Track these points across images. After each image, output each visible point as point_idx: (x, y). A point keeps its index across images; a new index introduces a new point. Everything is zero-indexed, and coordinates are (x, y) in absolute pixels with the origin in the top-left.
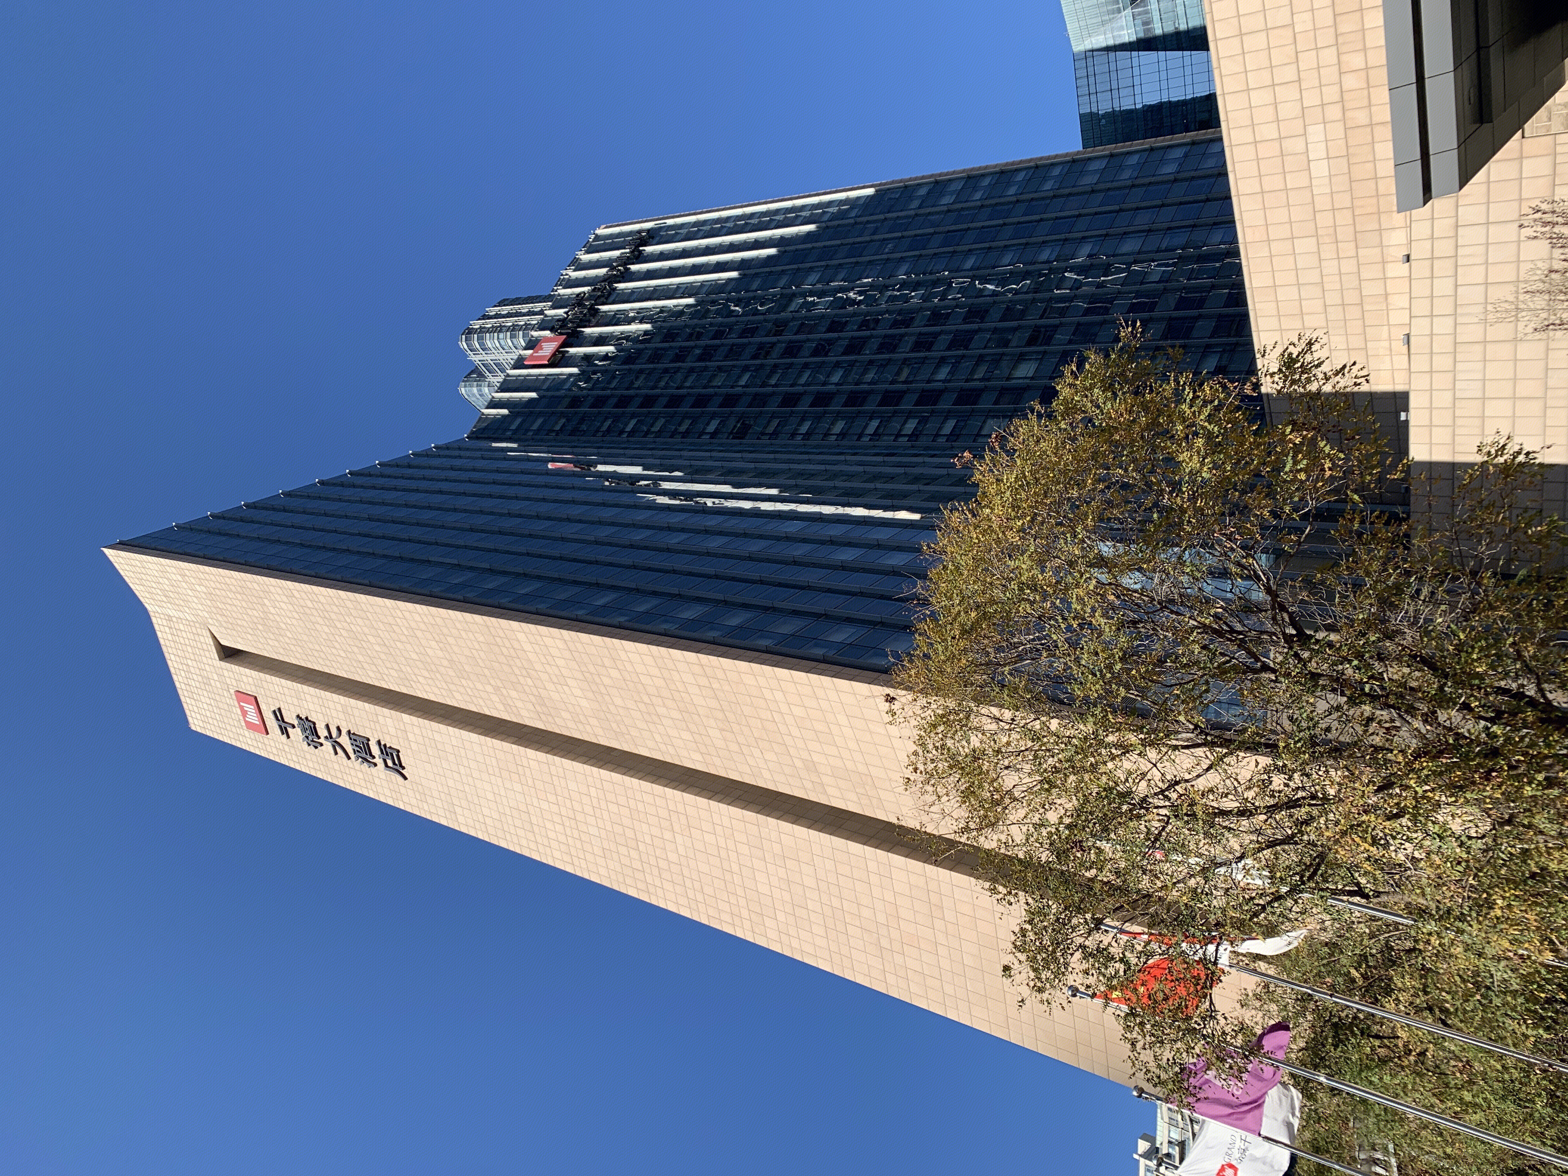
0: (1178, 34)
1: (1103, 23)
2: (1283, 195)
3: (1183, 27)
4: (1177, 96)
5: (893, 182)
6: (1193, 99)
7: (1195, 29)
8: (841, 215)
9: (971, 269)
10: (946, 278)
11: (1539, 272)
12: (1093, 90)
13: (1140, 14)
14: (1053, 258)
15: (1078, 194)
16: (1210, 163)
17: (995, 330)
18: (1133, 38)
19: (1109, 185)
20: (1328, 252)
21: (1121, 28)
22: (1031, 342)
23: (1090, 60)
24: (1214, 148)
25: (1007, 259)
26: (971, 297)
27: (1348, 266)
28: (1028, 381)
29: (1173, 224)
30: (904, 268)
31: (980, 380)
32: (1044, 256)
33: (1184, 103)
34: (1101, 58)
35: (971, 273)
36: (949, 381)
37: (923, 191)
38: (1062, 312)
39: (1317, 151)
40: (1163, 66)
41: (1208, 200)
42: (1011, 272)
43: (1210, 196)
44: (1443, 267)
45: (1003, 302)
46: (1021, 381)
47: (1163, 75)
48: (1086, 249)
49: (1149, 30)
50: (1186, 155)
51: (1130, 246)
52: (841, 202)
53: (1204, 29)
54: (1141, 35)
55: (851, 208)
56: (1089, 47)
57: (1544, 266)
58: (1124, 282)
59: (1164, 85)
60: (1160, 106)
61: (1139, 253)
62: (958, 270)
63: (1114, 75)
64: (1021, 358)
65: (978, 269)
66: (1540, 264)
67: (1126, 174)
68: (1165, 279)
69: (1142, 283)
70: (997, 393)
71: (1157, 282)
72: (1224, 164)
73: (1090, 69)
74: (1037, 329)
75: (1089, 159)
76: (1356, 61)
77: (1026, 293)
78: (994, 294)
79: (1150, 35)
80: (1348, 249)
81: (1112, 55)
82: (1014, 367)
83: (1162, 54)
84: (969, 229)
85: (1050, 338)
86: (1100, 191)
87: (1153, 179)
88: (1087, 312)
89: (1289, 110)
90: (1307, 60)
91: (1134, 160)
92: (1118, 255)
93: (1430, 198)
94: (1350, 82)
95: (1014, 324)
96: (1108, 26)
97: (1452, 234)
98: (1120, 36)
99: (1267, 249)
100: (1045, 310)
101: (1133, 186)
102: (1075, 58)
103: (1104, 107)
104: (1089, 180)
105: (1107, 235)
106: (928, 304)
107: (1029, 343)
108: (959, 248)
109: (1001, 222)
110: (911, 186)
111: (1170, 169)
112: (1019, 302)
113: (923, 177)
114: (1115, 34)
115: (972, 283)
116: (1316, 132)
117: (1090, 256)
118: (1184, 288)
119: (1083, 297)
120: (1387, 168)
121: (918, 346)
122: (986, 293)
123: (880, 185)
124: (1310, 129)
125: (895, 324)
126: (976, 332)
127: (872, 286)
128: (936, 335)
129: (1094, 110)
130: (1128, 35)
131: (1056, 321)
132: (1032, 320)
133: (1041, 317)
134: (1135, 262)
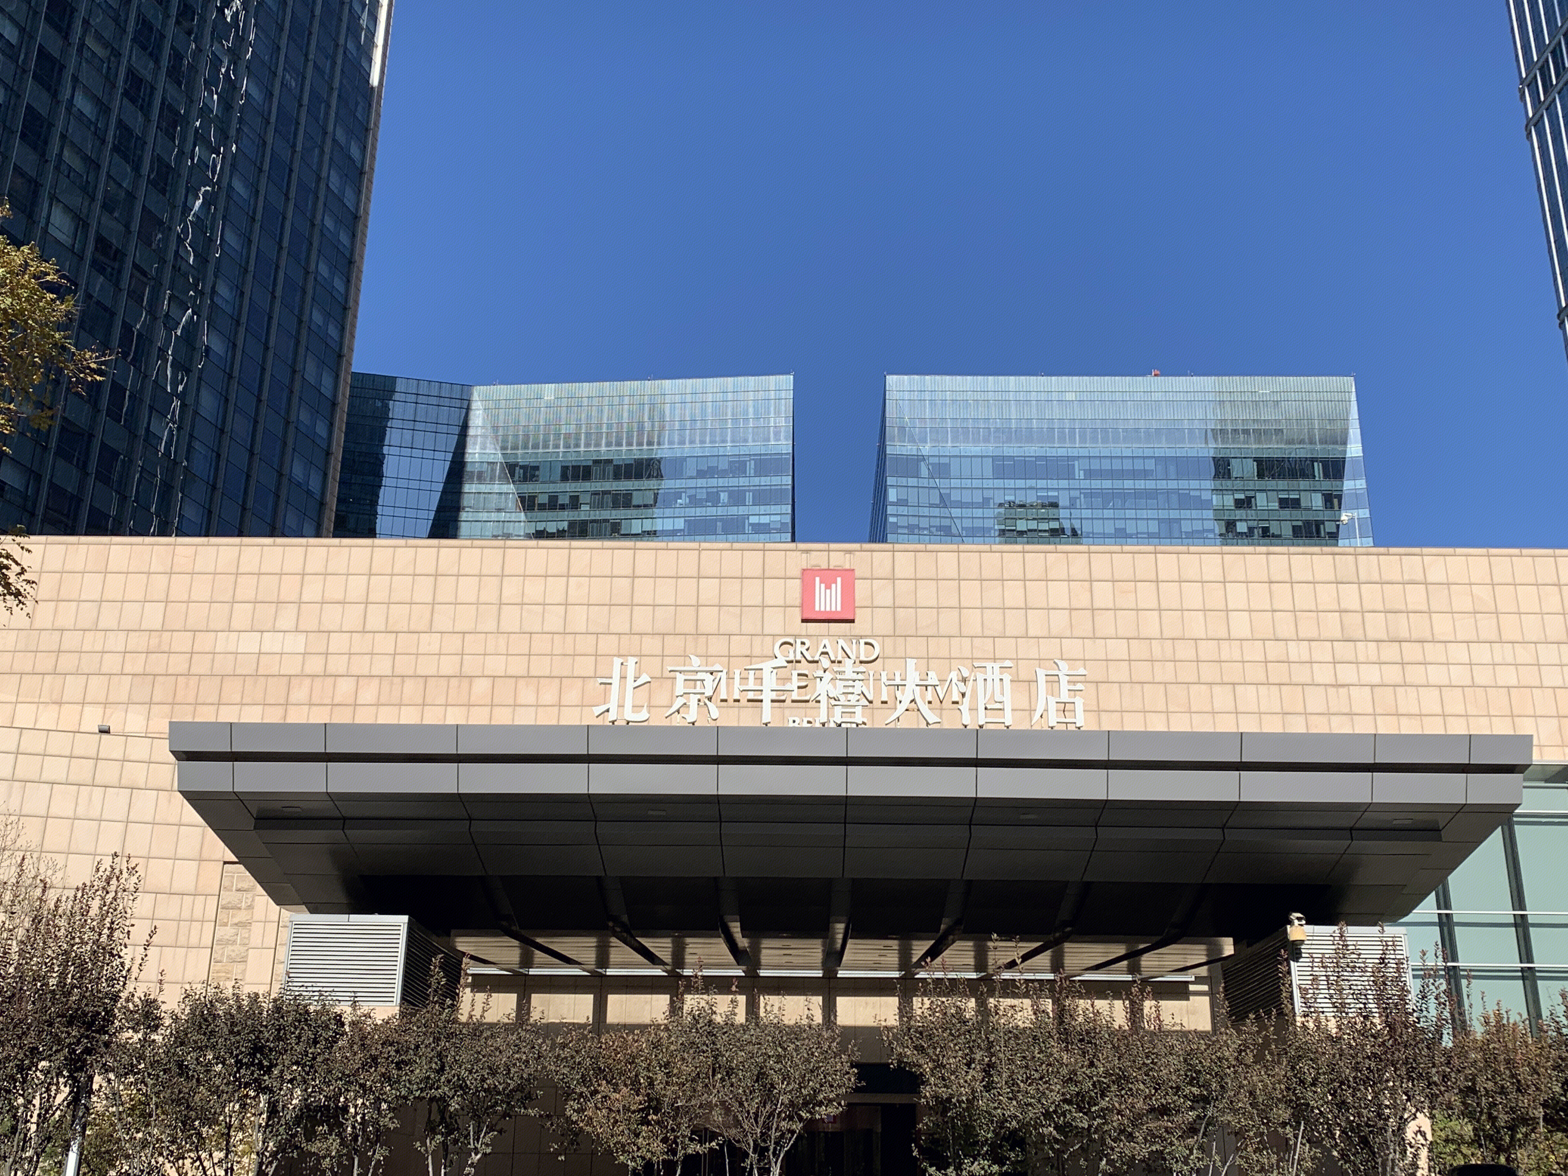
0: (457, 508)
1: (495, 428)
2: (228, 597)
3: (463, 516)
4: (385, 496)
5: (378, 115)
6: (376, 514)
7: (457, 528)
8: (354, 29)
9: (230, 185)
10: (228, 148)
11: (50, 872)
12: (421, 399)
13: (493, 470)
14: (218, 301)
15: (296, 353)
16: (291, 520)
17: (131, 196)
18: (468, 458)
19: (297, 394)
20: (137, 641)
21: (484, 447)
22: (102, 243)
23: (458, 403)
24: (308, 527)
25: (230, 237)
26: (190, 175)
27: (111, 663)
28: (42, 223)
29: (222, 464)
30: (255, 93)
31: (60, 155)
32: (223, 290)
33: (374, 503)
34: (456, 417)
35: (225, 184)
36: (69, 110)
37: (355, 152)
38: (136, 296)
39: (272, 642)
40: (425, 486)
41: (244, 509)
42: (211, 240)
43: (249, 514)
44: (82, 770)
45: (171, 218)
46: (44, 214)
47: (413, 484)
48: (218, 346)
49: (472, 478)
50: (309, 492)
51: (208, 402)
52: (371, 34)
53: (455, 536)
54: (469, 468)
55: (359, 46)
56: (474, 406)
57: (56, 880)
58: (159, 386)
59: (402, 483)
60: (378, 474)
61: (196, 413)
62: (233, 166)
63: (432, 427)
64: (81, 222)
65: (229, 196)
66: (60, 875)
67: (304, 416)
68: (151, 439)
69: (151, 408)
70: (33, 174)
71: (148, 429)
72: (284, 535)
73: (447, 402)
74: (119, 255)
75: (337, 376)
76: (368, 694)
77: (177, 252)
78: (187, 209)
79: (466, 477)
80: (135, 664)
81: (457, 430)
82: (67, 209)
83: (440, 487)
84: (287, 199)
85: (102, 270)
86: (292, 381)
87: (289, 449)
88: (127, 328)
89: (332, 616)
90: (385, 643)
91: (321, 429)
92: (199, 384)
93: (178, 759)
94: (345, 687)
95: (135, 226)
96: (489, 432)
97: (124, 782)
98: (475, 444)
99: (161, 570)
100: (144, 274)
101: (288, 423)
102: (466, 388)
103: (397, 409)
104: (310, 369)
105: (230, 377)
106: (195, 112)
107: (101, 240)
108: (264, 180)
109: (285, 244)
110: (366, 137)
111: (298, 471)
112: (166, 240)
113: (373, 157)
114: (479, 439)
115: (209, 182)
116: (296, 643)
117: (208, 349)
118: (131, 461)
119: (150, 327)
120: (228, 715)
121: (134, 80)
122: (190, 197)
123: (380, 96)
124: (302, 637)
125: (177, 56)
126: (137, 168)
127: (241, 40)
128: (146, 110)
129: (397, 396)
130: (475, 452)
131: (124, 284)
132: (134, 253)
133: (135, 265)
134: (183, 406)
